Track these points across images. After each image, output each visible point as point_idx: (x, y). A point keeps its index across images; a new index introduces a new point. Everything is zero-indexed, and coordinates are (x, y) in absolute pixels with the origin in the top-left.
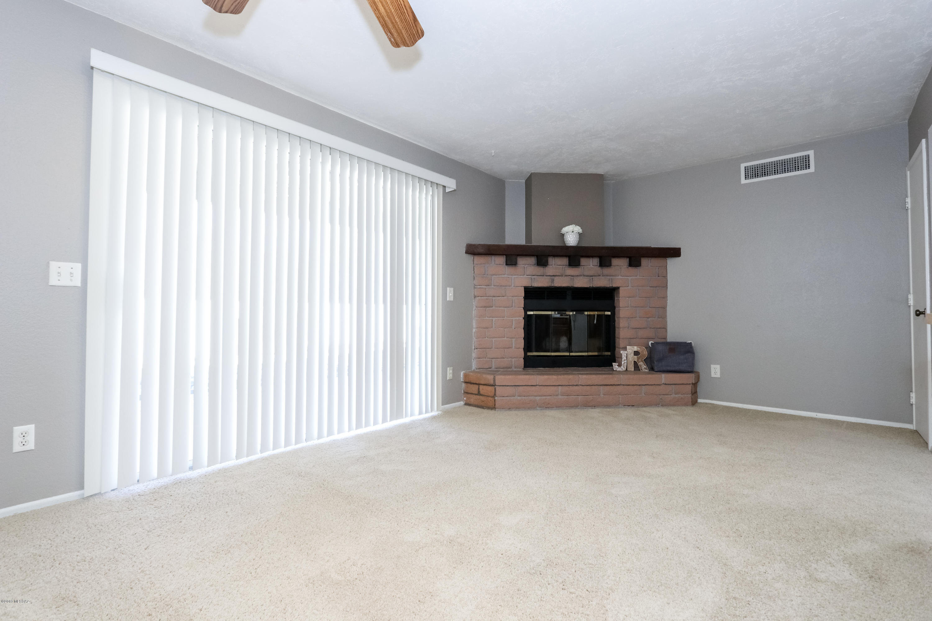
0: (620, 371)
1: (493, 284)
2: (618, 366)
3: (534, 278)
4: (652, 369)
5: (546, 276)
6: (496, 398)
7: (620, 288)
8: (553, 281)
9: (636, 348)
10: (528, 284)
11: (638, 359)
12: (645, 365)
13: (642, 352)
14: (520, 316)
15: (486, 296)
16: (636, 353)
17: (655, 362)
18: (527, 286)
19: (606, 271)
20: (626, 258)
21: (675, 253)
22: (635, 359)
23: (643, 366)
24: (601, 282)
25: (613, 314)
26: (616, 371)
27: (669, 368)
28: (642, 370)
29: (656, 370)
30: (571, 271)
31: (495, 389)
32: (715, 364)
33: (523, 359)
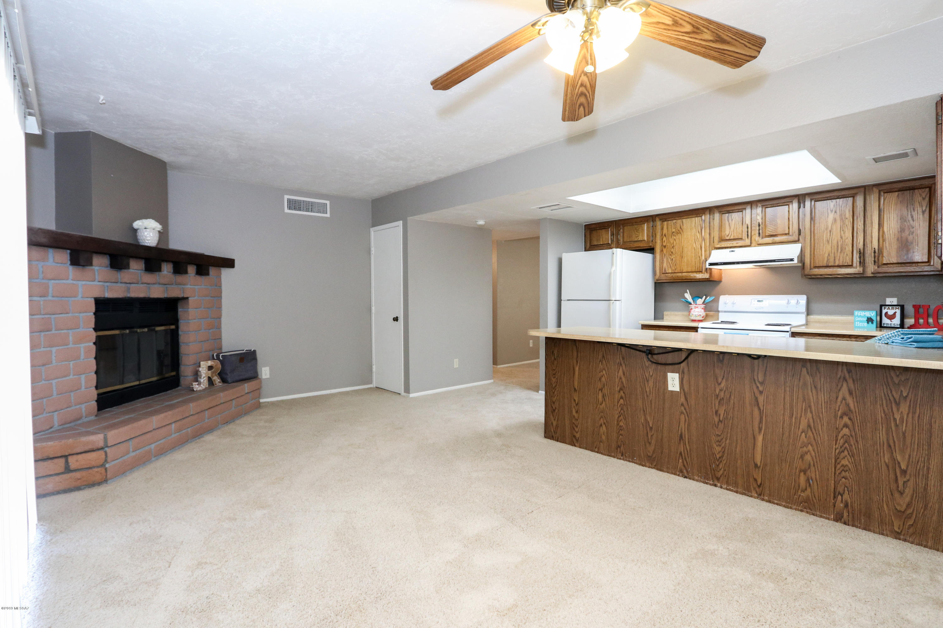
0: (200, 390)
1: (50, 295)
2: (198, 385)
3: (107, 286)
4: (224, 381)
5: (121, 283)
6: (107, 466)
7: (190, 298)
8: (128, 290)
9: (210, 363)
10: (98, 294)
11: (212, 373)
12: (218, 379)
13: (215, 366)
14: (90, 341)
15: (41, 314)
16: (210, 368)
17: (229, 374)
18: (99, 296)
19: (180, 278)
20: (193, 265)
21: (229, 263)
22: (209, 375)
23: (217, 380)
24: (174, 293)
25: (177, 328)
26: (196, 391)
27: (241, 377)
28: (216, 384)
29: (230, 382)
30: (149, 278)
31: (106, 453)
32: (265, 367)
33: (96, 401)
